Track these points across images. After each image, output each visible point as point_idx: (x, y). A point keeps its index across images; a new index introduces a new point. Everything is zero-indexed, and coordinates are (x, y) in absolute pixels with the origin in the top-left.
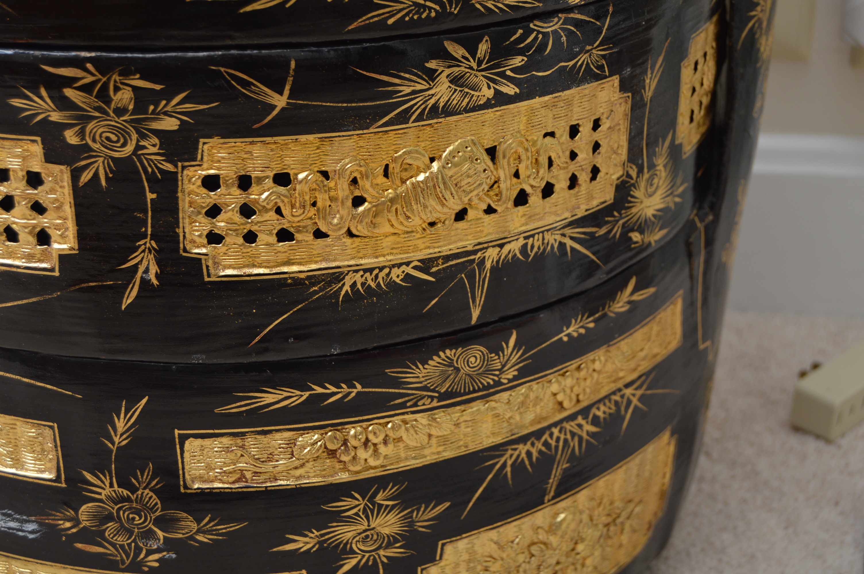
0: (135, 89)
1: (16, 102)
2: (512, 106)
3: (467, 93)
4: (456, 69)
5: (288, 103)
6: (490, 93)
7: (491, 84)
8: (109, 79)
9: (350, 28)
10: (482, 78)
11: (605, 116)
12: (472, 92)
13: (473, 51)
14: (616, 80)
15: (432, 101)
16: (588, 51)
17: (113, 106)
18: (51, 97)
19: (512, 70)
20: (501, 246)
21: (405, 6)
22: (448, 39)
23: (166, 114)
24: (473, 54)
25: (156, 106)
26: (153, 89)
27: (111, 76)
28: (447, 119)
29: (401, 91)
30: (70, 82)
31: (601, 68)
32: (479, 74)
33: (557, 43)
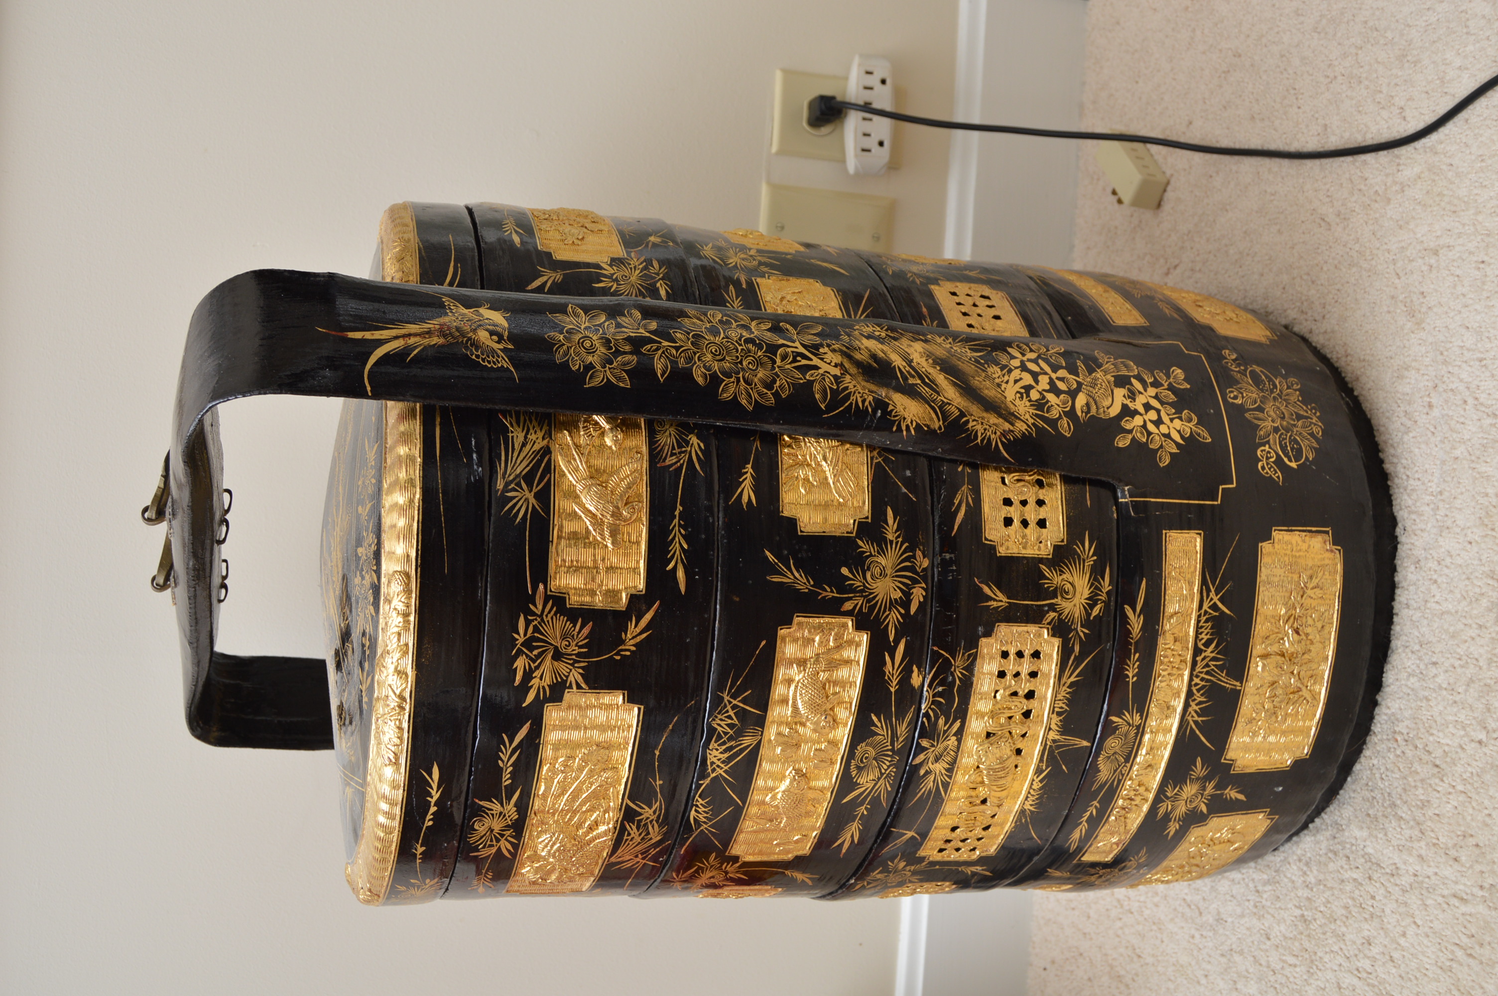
2: (967, 725)
3: (947, 752)
4: (930, 759)
5: (914, 831)
6: (953, 739)
7: (948, 738)
9: (885, 806)
10: (942, 744)
11: (1002, 647)
12: (948, 750)
13: (924, 750)
15: (943, 771)
16: (955, 668)
19: (945, 725)
20: (1050, 729)
21: (883, 784)
22: (911, 764)
24: (927, 749)
28: (957, 763)
29: (930, 788)
31: (969, 656)
32: (939, 746)
33: (939, 694)
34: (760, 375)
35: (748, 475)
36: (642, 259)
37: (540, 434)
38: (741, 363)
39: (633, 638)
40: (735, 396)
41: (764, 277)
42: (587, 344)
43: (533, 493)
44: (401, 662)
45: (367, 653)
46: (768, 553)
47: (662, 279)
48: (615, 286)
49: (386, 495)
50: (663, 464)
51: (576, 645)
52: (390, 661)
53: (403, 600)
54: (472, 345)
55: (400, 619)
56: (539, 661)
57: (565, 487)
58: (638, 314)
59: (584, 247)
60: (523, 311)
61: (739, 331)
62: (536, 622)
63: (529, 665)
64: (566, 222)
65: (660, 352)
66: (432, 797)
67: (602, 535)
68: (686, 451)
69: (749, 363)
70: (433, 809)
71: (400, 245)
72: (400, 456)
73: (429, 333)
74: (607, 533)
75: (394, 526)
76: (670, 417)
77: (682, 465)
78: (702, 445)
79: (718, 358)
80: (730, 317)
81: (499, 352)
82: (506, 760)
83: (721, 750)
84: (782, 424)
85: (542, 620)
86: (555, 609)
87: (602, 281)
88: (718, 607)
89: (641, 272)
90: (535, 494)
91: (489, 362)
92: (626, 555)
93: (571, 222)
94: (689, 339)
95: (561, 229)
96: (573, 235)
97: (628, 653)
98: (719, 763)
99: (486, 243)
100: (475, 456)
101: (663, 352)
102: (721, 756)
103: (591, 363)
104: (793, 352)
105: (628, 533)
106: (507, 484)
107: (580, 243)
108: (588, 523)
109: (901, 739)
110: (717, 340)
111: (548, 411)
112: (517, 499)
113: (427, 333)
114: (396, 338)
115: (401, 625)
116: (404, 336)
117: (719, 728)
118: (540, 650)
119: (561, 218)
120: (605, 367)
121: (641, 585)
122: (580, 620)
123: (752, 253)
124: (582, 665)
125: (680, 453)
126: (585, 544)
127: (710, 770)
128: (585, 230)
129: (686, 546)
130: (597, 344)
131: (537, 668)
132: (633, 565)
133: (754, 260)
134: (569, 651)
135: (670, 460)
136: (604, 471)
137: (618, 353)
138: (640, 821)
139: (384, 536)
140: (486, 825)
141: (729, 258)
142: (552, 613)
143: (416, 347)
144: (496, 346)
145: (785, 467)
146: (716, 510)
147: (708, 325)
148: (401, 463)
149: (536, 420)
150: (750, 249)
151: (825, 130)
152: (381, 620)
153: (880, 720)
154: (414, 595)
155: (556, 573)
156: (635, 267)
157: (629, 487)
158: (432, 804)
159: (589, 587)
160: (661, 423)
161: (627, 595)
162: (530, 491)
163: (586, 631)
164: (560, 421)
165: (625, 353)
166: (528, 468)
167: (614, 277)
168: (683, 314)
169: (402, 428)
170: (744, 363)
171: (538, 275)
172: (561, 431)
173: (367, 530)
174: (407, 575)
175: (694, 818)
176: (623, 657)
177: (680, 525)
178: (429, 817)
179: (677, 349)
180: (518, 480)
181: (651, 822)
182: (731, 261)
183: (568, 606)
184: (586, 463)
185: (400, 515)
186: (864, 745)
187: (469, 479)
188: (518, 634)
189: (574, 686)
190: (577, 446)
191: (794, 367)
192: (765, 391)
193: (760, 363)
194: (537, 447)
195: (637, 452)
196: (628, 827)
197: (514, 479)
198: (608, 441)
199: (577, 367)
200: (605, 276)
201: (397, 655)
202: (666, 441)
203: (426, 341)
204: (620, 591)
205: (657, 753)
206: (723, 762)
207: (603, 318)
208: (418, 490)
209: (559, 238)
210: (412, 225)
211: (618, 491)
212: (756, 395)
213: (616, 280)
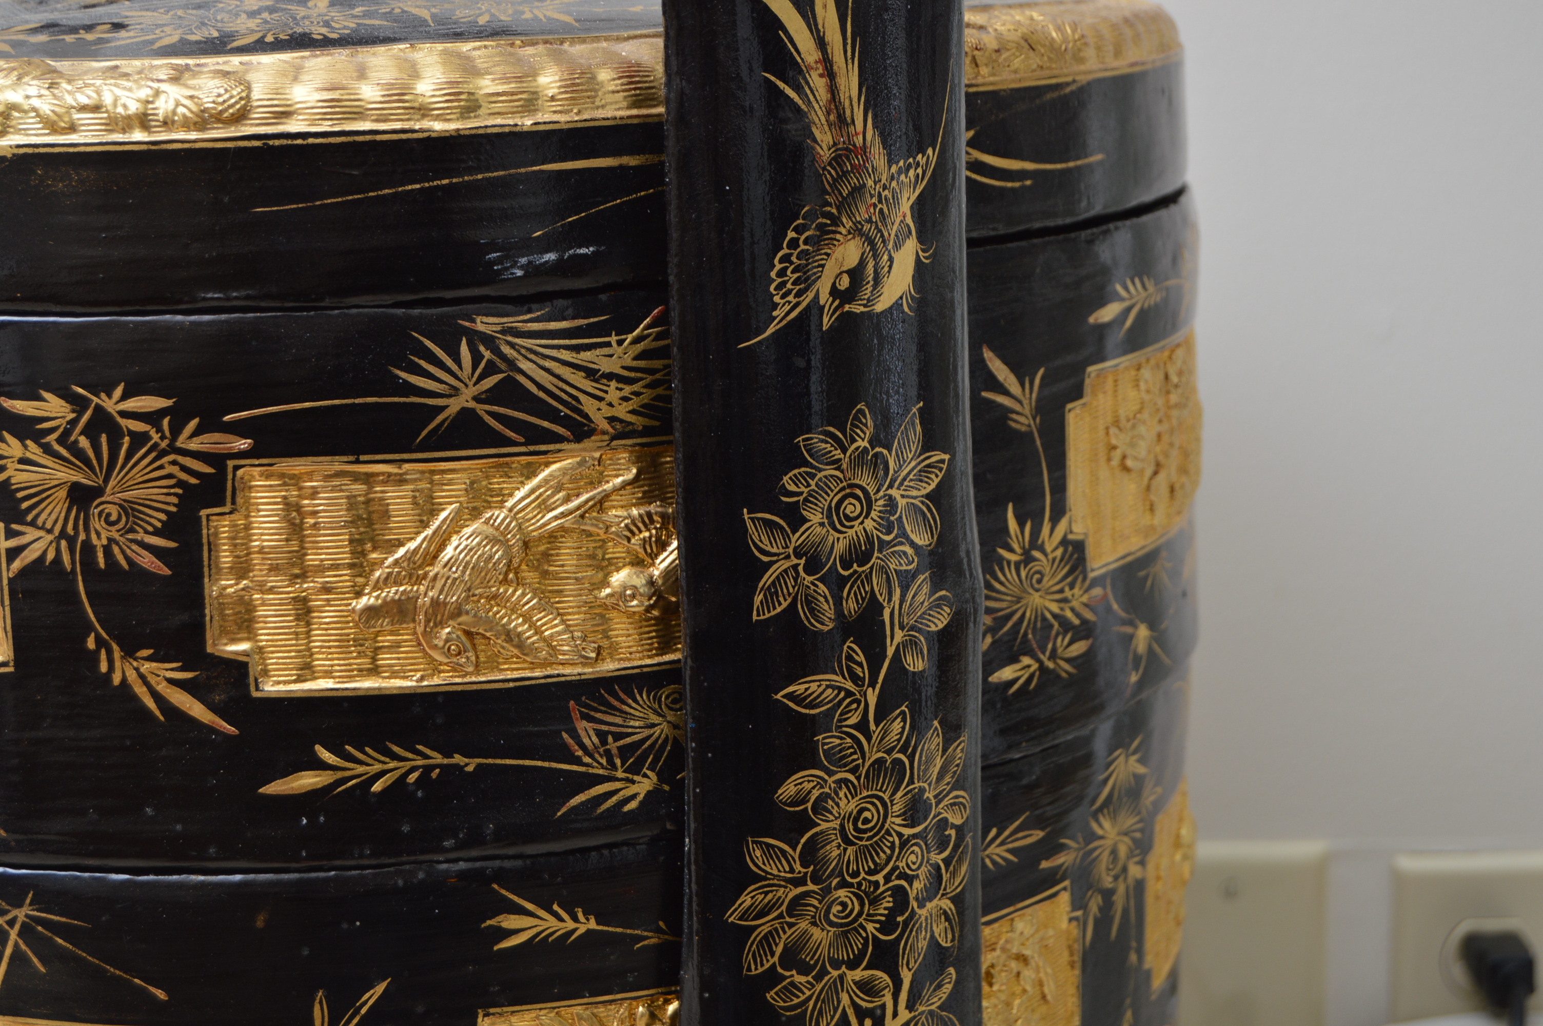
34: (817, 934)
35: (570, 925)
36: (1089, 615)
37: (622, 411)
38: (843, 884)
39: (142, 677)
40: (756, 878)
41: (1074, 908)
42: (852, 508)
43: (472, 404)
44: (31, 122)
45: (69, 38)
46: (380, 988)
47: (1042, 668)
48: (1013, 558)
49: (445, 52)
50: (576, 715)
51: (110, 540)
52: (32, 91)
53: (181, 110)
54: (820, 227)
55: (134, 107)
56: (64, 452)
57: (497, 482)
58: (939, 622)
59: (1104, 473)
60: (922, 347)
61: (923, 872)
62: (156, 437)
63: (52, 430)
64: (1165, 427)
65: (849, 685)
67: (387, 580)
68: (614, 767)
69: (844, 905)
71: (1065, 40)
72: (534, 74)
73: (842, 122)
74: (392, 592)
75: (362, 74)
76: (691, 725)
77: (579, 762)
78: (633, 805)
79: (850, 827)
80: (955, 849)
81: (810, 295)
84: (701, 997)
85: (163, 454)
86: (193, 481)
87: (1022, 525)
88: (238, 877)
89: (1055, 616)
90: (473, 411)
91: (782, 273)
92: (343, 641)
93: (1166, 438)
94: (889, 752)
95: (1145, 415)
96: (1132, 445)
97: (104, 667)
99: (1091, 242)
100: (551, 256)
101: (849, 694)
103: (806, 520)
104: (883, 1006)
105: (396, 646)
106: (489, 341)
107: (1115, 462)
108: (412, 545)
110: (895, 822)
111: (677, 425)
112: (454, 367)
113: (841, 118)
114: (821, 43)
115: (120, 110)
116: (827, 62)
118: (91, 453)
119: (1175, 413)
120: (798, 555)
121: (271, 687)
122: (172, 545)
123: (1135, 871)
124: (66, 558)
125: (608, 754)
126: (361, 542)
128: (1149, 472)
129: (377, 787)
130: (855, 531)
131: (47, 450)
132: (320, 663)
133: (1116, 878)
134: (97, 524)
135: (587, 731)
136: (545, 574)
137: (837, 584)
139: (341, 56)
141: (1114, 817)
142: (184, 476)
143: (798, 89)
144: (823, 288)
145: (601, 1010)
146: (475, 853)
147: (929, 795)
148: (519, 79)
149: (657, 398)
150: (1142, 863)
151: (1459, 973)
152: (137, 63)
154: (193, 136)
155: (282, 476)
156: (1065, 600)
157: (510, 636)
159: (256, 559)
160: (676, 702)
161: (245, 653)
162: (476, 399)
163: (147, 561)
164: (660, 455)
165: (838, 602)
166: (533, 389)
167: (1036, 554)
168: (952, 731)
169: (604, 75)
170: (842, 893)
171: (1021, 371)
172: (638, 460)
173: (366, 15)
174: (241, 116)
176: (94, 657)
177: (428, 769)
179: (862, 726)
180: (503, 366)
182: (1107, 824)
183: (204, 513)
184: (562, 528)
185: (389, 86)
187: (493, 246)
188: (124, 397)
189: (13, 543)
190: (601, 504)
191: (844, 1013)
192: (779, 950)
193: (848, 930)
194: (589, 405)
195: (599, 650)
197: (503, 357)
198: (619, 578)
199: (792, 488)
200: (1036, 533)
201: (45, 107)
202: (634, 718)
203: (818, 116)
204: (251, 635)
207: (922, 539)
208: (452, 126)
209: (1122, 413)
210: (1120, 66)
211: (499, 613)
212: (766, 929)
213: (1028, 559)
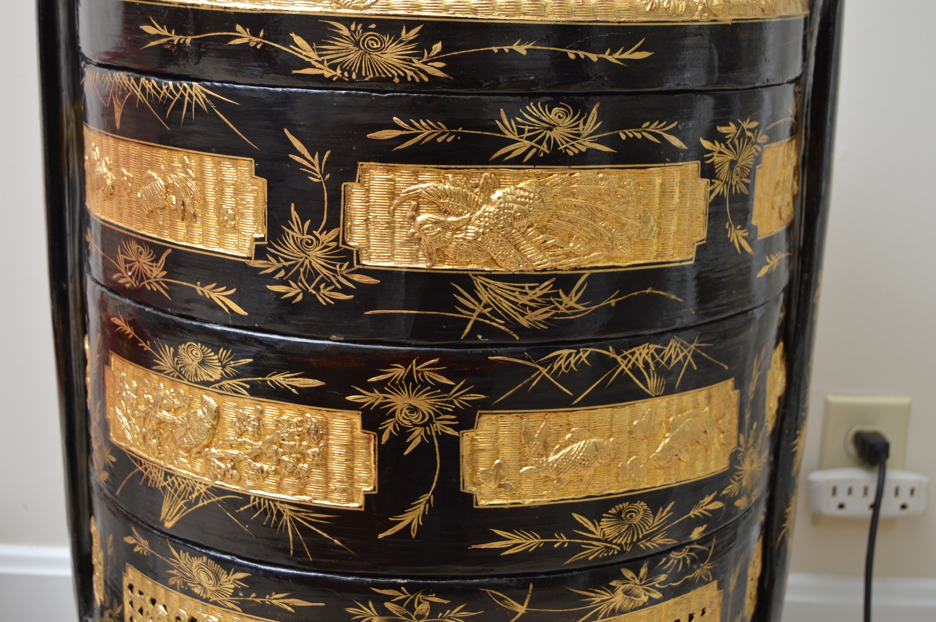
0: (431, 603)
1: (351, 610)
2: (657, 606)
3: (633, 600)
4: (627, 585)
5: (526, 611)
6: (645, 599)
7: (647, 593)
8: (415, 597)
9: (566, 563)
10: (642, 590)
11: (708, 605)
12: (636, 599)
13: (637, 573)
14: (715, 584)
15: (612, 606)
16: (701, 567)
17: (415, 613)
18: (375, 608)
19: (660, 584)
21: (600, 548)
22: (623, 567)
23: (449, 618)
24: (637, 576)
25: (444, 614)
26: (443, 603)
27: (417, 595)
28: (621, 616)
29: (594, 601)
30: (389, 598)
31: (707, 577)
32: (640, 587)
33: (685, 564)
39: (738, 237)
51: (736, 182)
56: (731, 147)
62: (754, 137)
63: (730, 139)
66: (610, 54)
70: (594, 57)
82: (650, 130)
83: (647, 358)
85: (753, 145)
86: (757, 155)
97: (729, 235)
98: (633, 360)
102: (641, 360)
109: (648, 544)
117: (667, 349)
118: (737, 147)
124: (725, 192)
127: (626, 353)
131: (726, 146)
134: (734, 176)
138: (557, 295)
140: (560, 121)
153: (668, 513)
155: (773, 150)
158: (601, 56)
163: (743, 189)
175: (558, 356)
176: (727, 231)
178: (582, 54)
181: (556, 308)
183: (757, 167)
186: (646, 507)
188: (749, 122)
189: (712, 188)
196: (546, 283)
205: (648, 291)
206: (634, 364)
